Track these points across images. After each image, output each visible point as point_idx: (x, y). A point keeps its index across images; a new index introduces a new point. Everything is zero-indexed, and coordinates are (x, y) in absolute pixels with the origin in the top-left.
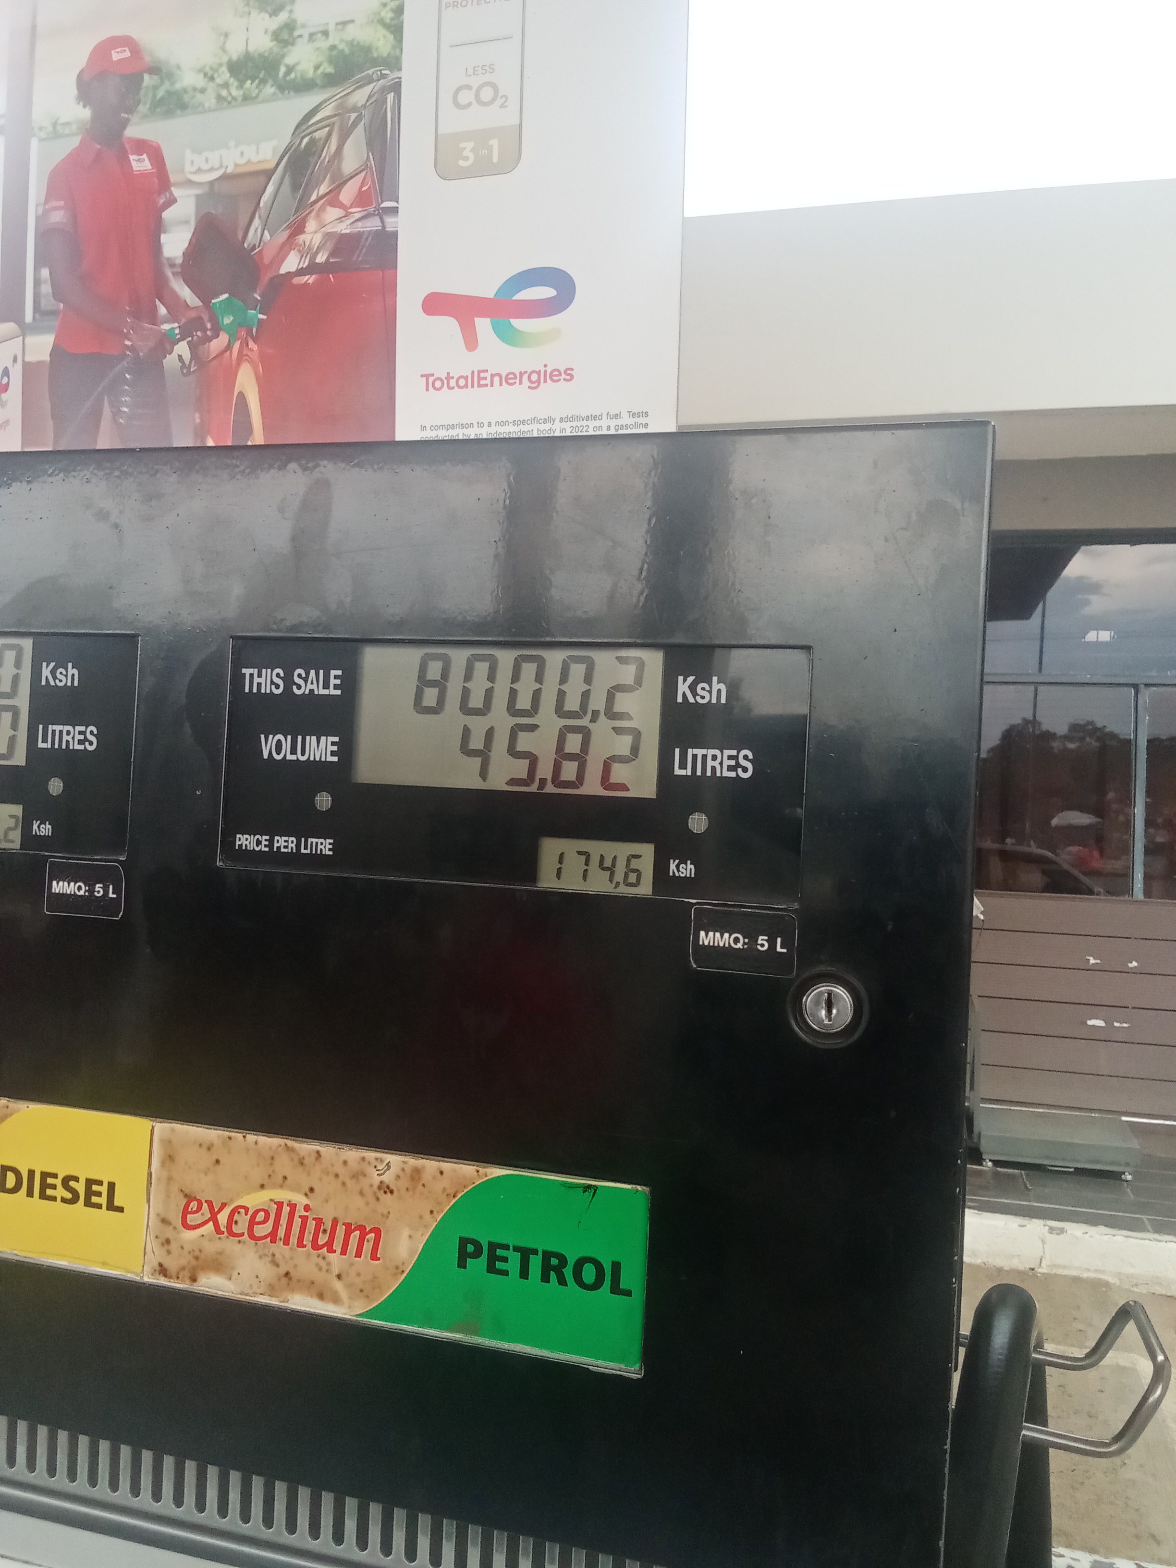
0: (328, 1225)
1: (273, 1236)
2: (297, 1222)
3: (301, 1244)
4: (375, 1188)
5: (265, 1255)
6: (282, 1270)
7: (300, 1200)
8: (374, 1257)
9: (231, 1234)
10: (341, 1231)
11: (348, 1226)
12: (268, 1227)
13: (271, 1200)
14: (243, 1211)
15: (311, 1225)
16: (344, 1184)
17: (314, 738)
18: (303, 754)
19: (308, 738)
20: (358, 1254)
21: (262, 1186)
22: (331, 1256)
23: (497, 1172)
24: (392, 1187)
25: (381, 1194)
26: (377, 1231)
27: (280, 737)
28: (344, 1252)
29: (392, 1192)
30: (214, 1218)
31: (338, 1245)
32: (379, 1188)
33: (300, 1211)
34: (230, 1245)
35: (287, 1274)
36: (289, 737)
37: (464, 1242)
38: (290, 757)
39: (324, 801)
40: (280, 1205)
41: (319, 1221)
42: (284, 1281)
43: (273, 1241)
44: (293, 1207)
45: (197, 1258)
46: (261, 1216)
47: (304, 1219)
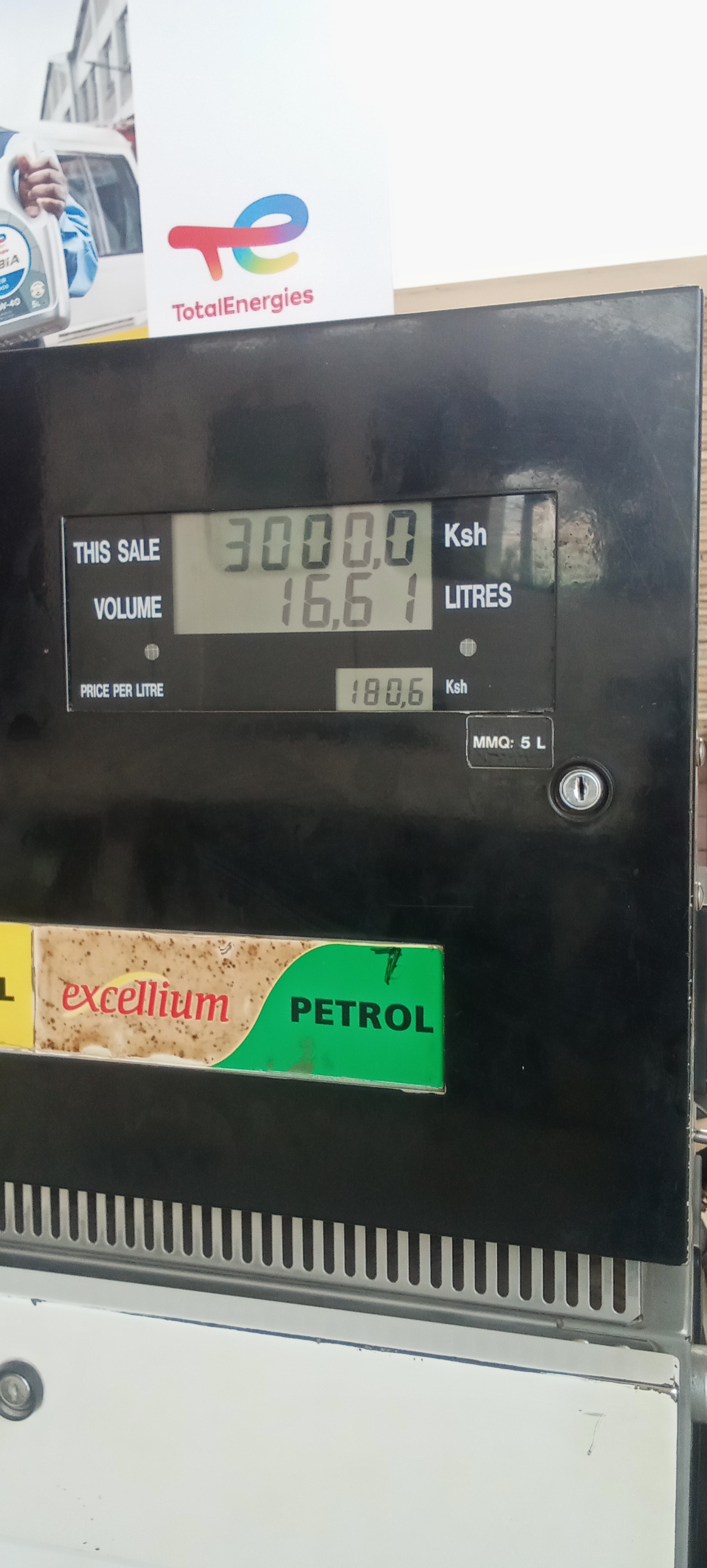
0: (183, 997)
1: (139, 1009)
2: (158, 997)
3: (162, 1013)
4: (220, 964)
5: (135, 1025)
6: (149, 1035)
7: (159, 979)
8: (223, 1018)
9: (104, 1009)
10: (194, 1000)
11: (200, 996)
12: (135, 1002)
13: (136, 981)
14: (112, 991)
15: (170, 998)
16: (194, 962)
17: (140, 599)
18: (132, 612)
19: (135, 599)
20: (210, 1017)
21: (127, 970)
22: (187, 1021)
23: (318, 943)
24: (234, 963)
25: (225, 968)
26: (224, 999)
27: (110, 599)
28: (198, 1016)
29: (234, 966)
30: (89, 998)
31: (193, 1012)
32: (224, 964)
33: (160, 988)
34: (106, 1020)
35: (153, 1038)
36: (119, 599)
37: (295, 1001)
38: (121, 616)
39: (152, 652)
40: (143, 984)
41: (176, 995)
42: (152, 1044)
43: (140, 1012)
44: (154, 985)
45: (78, 1032)
46: (128, 995)
47: (164, 994)
